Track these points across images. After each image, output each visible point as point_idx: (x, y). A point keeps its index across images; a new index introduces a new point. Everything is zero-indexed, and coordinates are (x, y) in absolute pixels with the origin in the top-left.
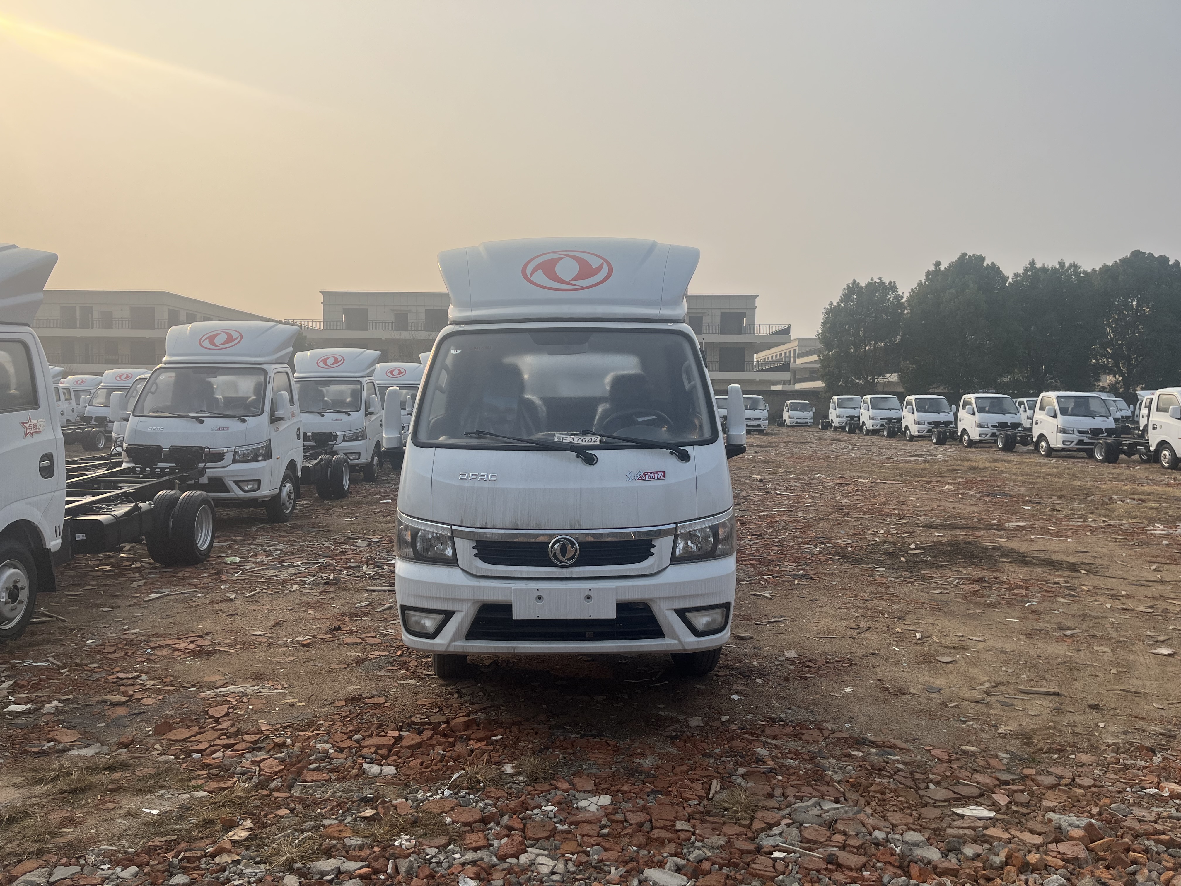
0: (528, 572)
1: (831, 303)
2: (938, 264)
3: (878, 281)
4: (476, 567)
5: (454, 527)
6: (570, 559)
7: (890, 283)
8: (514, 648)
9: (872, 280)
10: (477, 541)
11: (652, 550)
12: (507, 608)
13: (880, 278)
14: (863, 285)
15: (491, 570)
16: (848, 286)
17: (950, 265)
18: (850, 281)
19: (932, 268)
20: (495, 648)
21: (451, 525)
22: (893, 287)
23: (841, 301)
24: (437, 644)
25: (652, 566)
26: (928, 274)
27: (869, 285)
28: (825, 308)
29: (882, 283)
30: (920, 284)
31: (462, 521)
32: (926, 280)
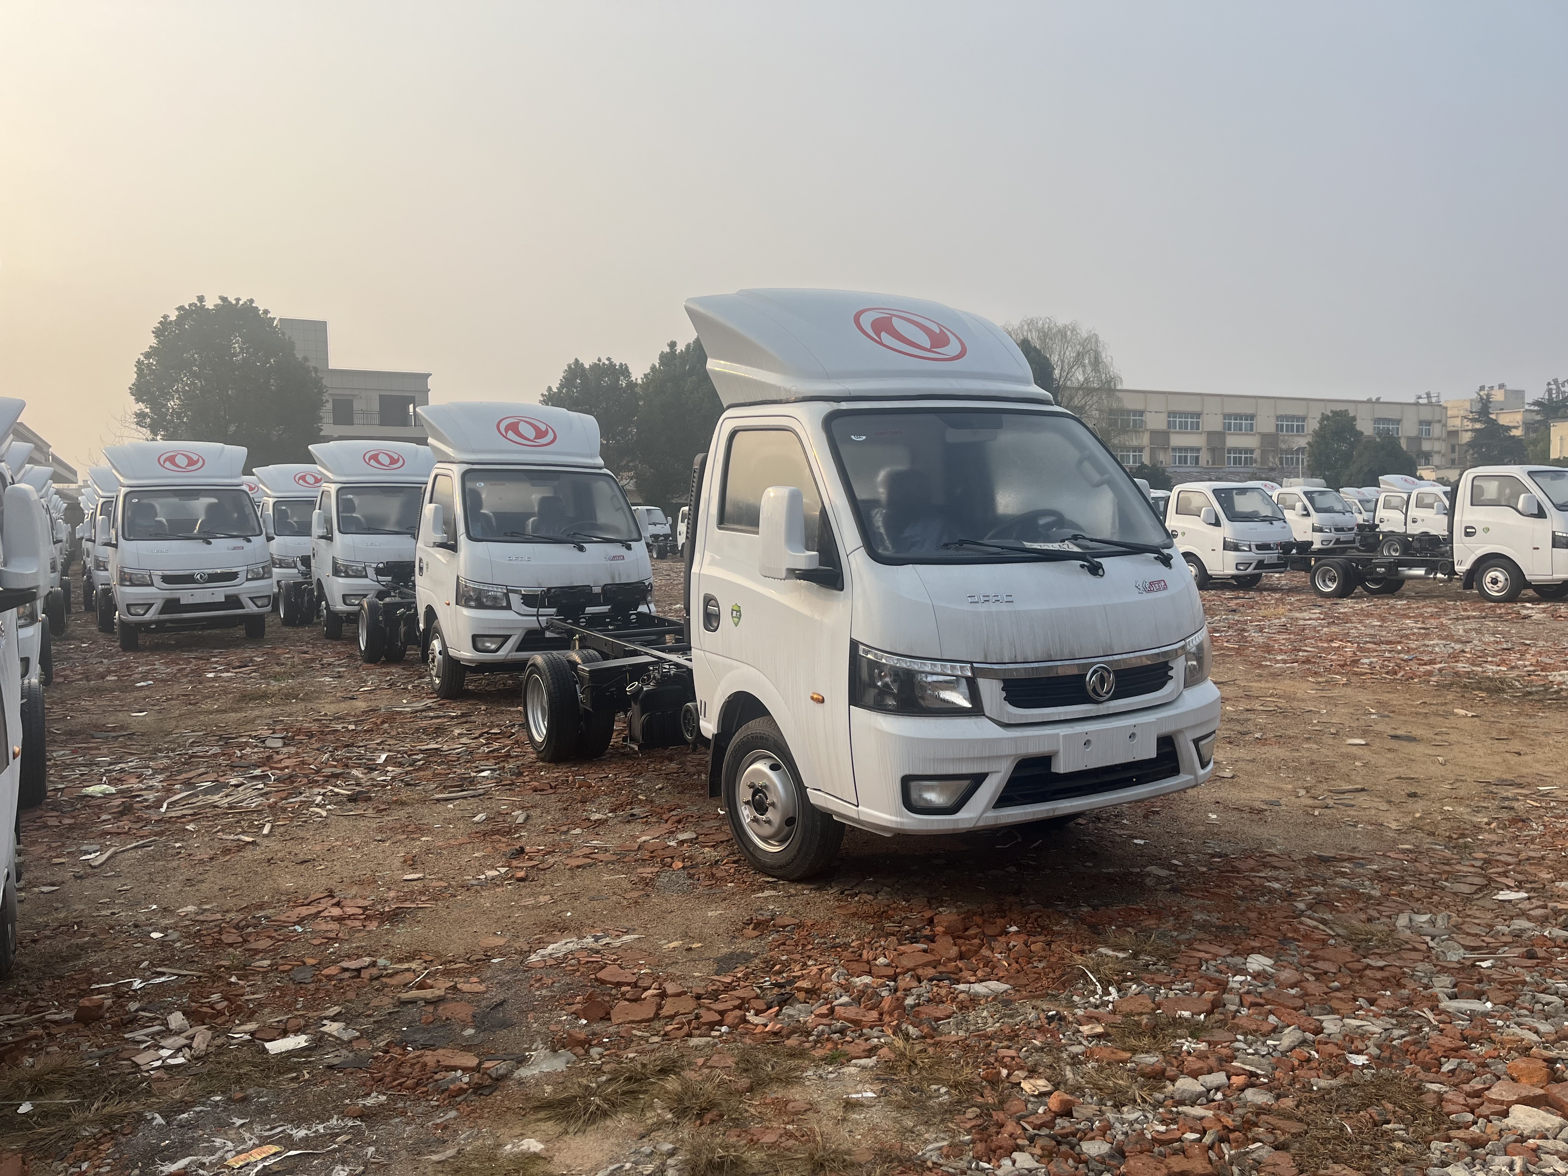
0: (1066, 713)
1: (550, 389)
2: (673, 345)
3: (607, 362)
4: (1009, 713)
5: (975, 665)
6: (1107, 693)
7: (621, 365)
8: (1054, 810)
9: (599, 360)
10: (1005, 681)
11: (1170, 673)
12: (1045, 761)
13: (609, 359)
14: (587, 366)
15: (1026, 716)
16: (569, 366)
17: (688, 346)
18: (572, 361)
19: (667, 349)
20: (1034, 813)
21: (971, 663)
22: (624, 371)
23: (562, 386)
24: (963, 820)
25: (1172, 692)
26: (663, 356)
27: (595, 367)
28: (542, 395)
29: (612, 365)
30: (653, 368)
31: (986, 657)
32: (661, 363)
